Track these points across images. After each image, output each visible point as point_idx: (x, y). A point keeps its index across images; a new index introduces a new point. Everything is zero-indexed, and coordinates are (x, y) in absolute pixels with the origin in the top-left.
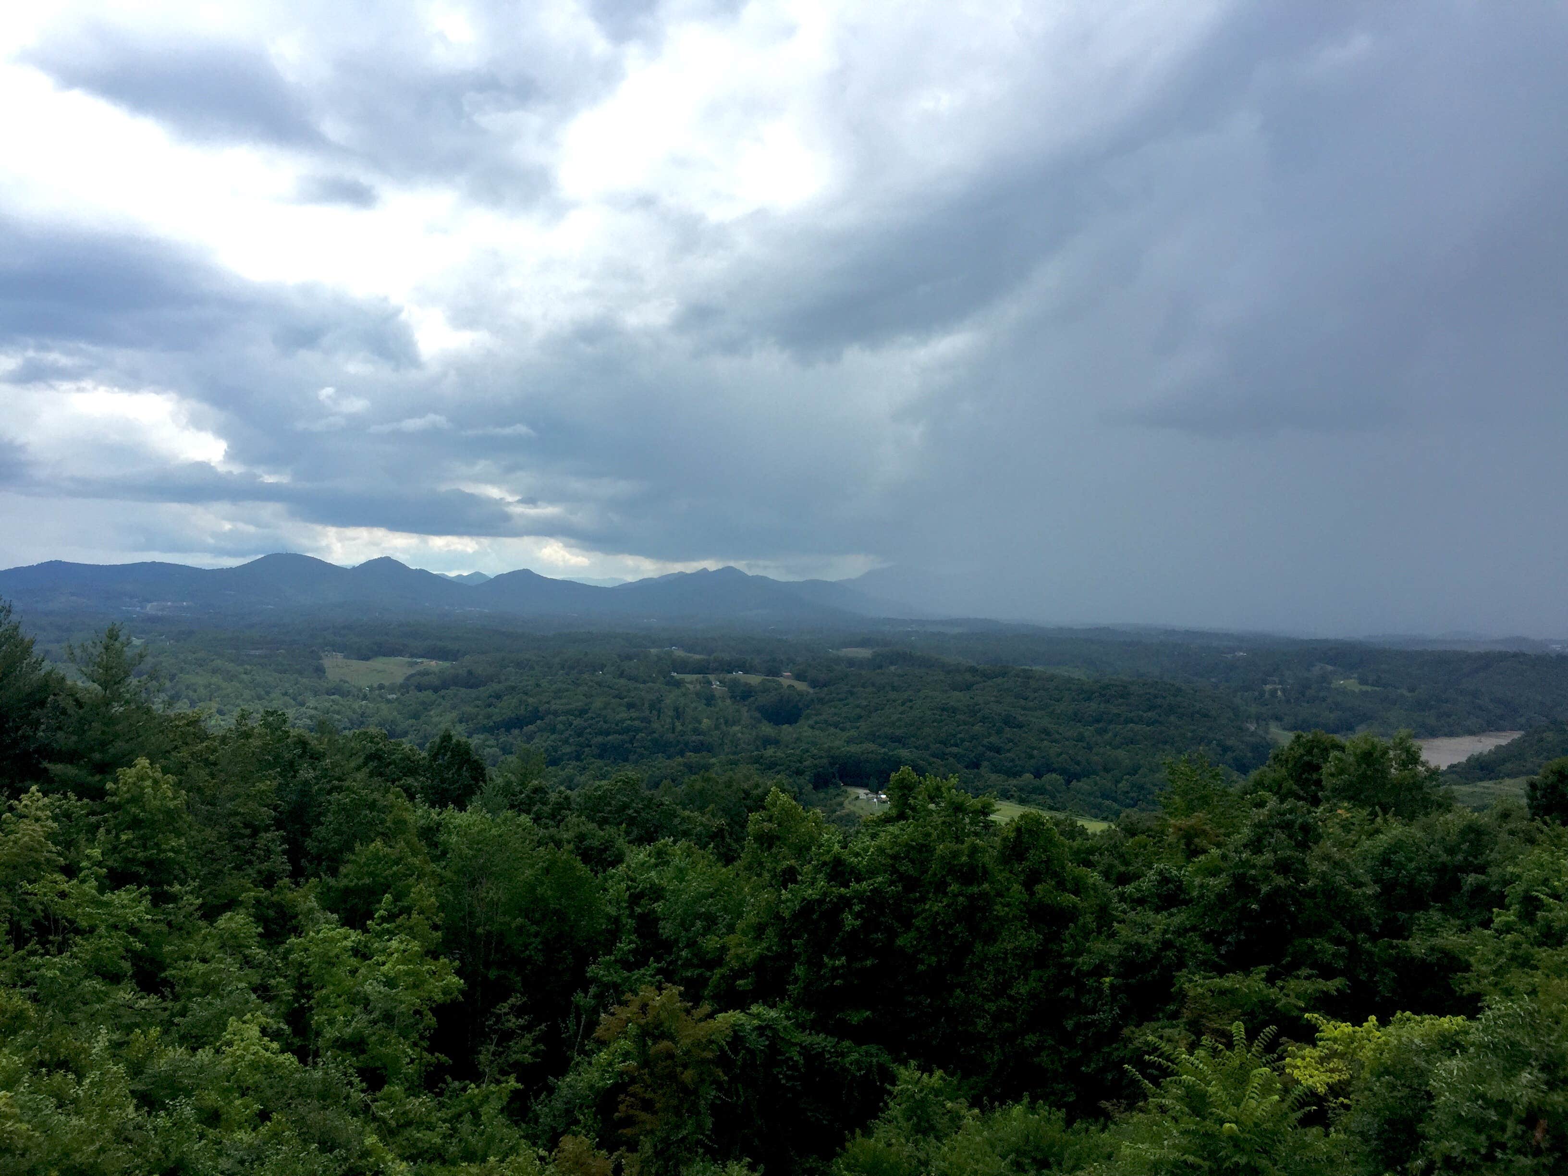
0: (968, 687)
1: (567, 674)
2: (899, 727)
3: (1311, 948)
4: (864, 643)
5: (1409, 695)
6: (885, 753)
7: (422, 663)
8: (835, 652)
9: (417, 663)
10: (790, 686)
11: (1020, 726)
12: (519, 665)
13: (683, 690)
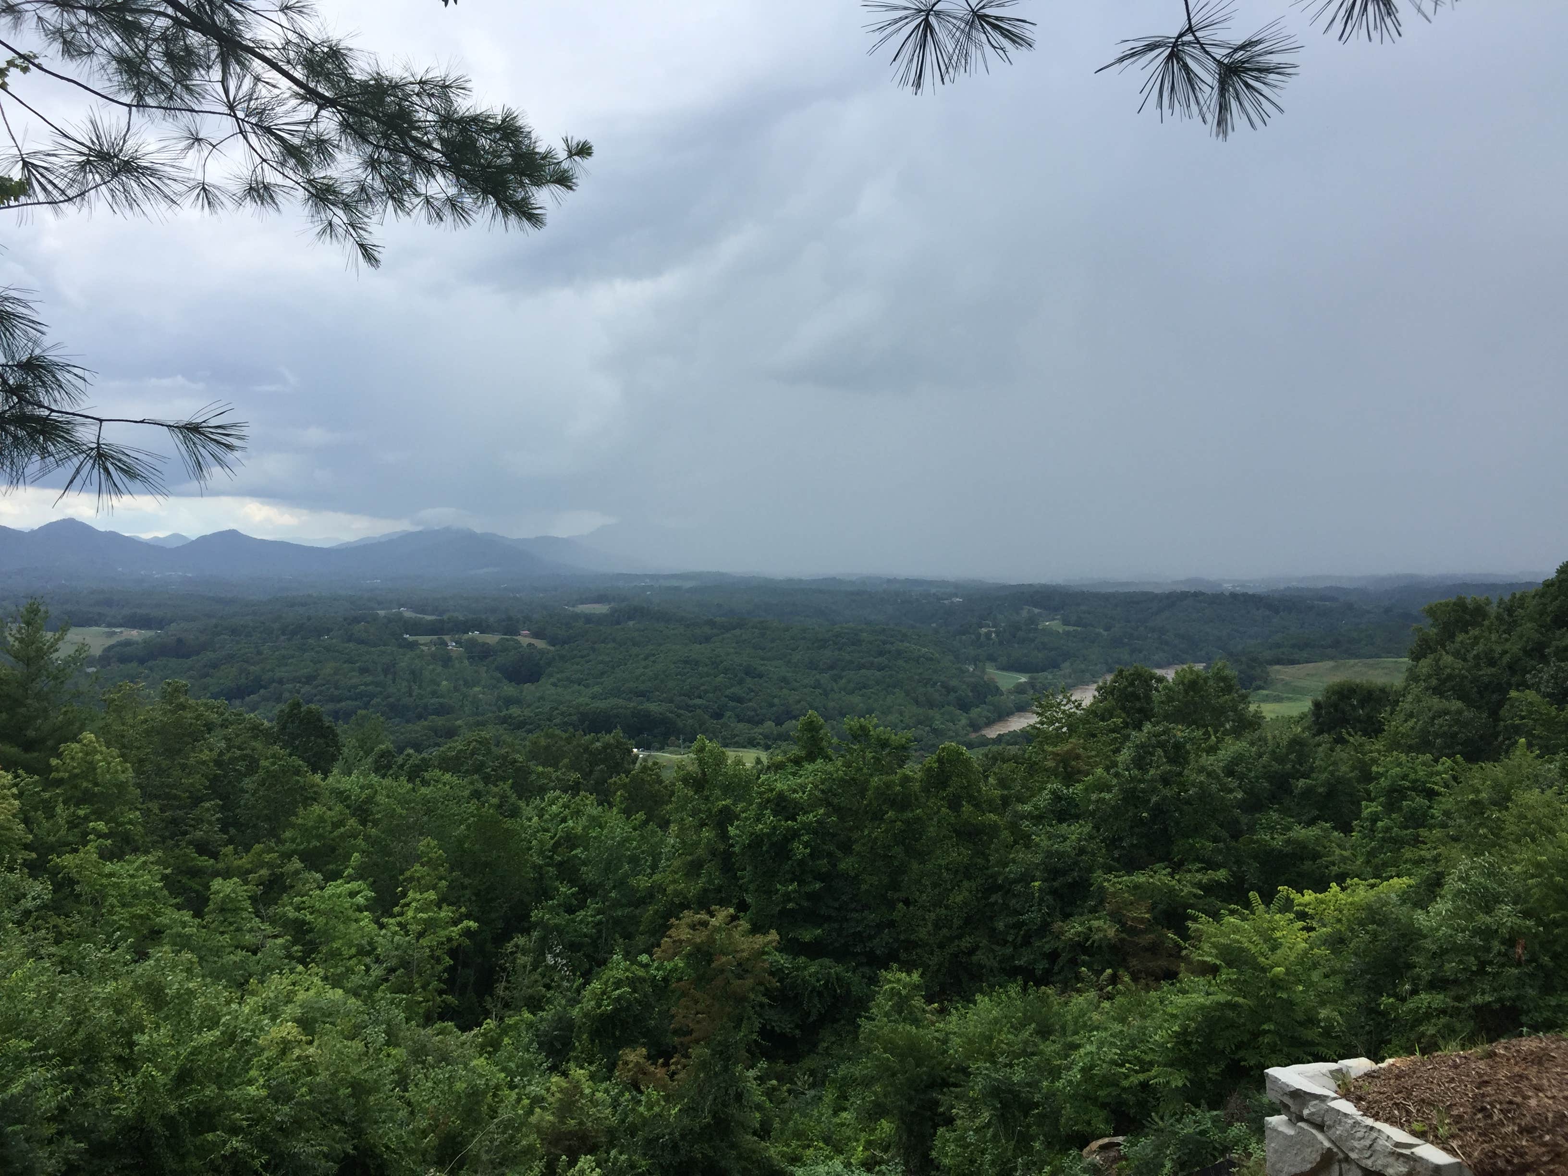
0: (707, 639)
1: (289, 640)
2: (643, 682)
3: (1192, 846)
4: (600, 599)
5: (1105, 633)
6: (635, 708)
7: (121, 632)
8: (571, 609)
9: (115, 633)
10: (530, 645)
11: (760, 676)
12: (234, 631)
13: (418, 652)
